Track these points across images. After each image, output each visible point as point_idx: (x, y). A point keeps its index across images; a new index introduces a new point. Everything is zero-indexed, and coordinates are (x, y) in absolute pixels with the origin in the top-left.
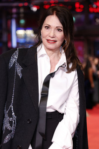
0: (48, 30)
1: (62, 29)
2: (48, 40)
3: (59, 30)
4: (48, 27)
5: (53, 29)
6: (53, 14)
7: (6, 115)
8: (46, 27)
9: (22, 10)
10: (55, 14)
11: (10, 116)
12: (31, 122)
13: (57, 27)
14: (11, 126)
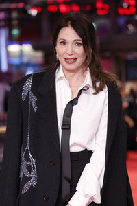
1: (81, 42)
3: (79, 44)
5: (70, 45)
6: (67, 26)
7: (23, 159)
9: (15, 15)
10: (70, 25)
11: (28, 159)
14: (30, 171)
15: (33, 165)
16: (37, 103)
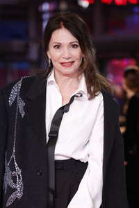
0: (58, 50)
1: (77, 44)
2: (62, 64)
3: (74, 46)
4: (58, 46)
5: (66, 48)
8: (55, 47)
12: (41, 174)
13: (70, 43)
14: (15, 182)
15: (19, 175)
16: (25, 108)
